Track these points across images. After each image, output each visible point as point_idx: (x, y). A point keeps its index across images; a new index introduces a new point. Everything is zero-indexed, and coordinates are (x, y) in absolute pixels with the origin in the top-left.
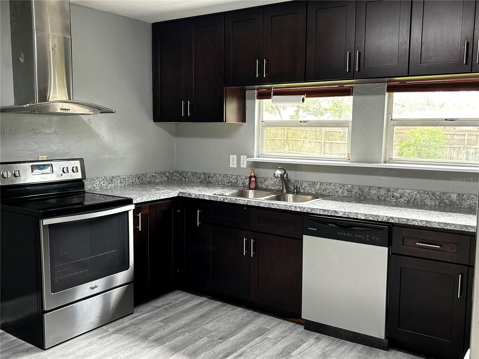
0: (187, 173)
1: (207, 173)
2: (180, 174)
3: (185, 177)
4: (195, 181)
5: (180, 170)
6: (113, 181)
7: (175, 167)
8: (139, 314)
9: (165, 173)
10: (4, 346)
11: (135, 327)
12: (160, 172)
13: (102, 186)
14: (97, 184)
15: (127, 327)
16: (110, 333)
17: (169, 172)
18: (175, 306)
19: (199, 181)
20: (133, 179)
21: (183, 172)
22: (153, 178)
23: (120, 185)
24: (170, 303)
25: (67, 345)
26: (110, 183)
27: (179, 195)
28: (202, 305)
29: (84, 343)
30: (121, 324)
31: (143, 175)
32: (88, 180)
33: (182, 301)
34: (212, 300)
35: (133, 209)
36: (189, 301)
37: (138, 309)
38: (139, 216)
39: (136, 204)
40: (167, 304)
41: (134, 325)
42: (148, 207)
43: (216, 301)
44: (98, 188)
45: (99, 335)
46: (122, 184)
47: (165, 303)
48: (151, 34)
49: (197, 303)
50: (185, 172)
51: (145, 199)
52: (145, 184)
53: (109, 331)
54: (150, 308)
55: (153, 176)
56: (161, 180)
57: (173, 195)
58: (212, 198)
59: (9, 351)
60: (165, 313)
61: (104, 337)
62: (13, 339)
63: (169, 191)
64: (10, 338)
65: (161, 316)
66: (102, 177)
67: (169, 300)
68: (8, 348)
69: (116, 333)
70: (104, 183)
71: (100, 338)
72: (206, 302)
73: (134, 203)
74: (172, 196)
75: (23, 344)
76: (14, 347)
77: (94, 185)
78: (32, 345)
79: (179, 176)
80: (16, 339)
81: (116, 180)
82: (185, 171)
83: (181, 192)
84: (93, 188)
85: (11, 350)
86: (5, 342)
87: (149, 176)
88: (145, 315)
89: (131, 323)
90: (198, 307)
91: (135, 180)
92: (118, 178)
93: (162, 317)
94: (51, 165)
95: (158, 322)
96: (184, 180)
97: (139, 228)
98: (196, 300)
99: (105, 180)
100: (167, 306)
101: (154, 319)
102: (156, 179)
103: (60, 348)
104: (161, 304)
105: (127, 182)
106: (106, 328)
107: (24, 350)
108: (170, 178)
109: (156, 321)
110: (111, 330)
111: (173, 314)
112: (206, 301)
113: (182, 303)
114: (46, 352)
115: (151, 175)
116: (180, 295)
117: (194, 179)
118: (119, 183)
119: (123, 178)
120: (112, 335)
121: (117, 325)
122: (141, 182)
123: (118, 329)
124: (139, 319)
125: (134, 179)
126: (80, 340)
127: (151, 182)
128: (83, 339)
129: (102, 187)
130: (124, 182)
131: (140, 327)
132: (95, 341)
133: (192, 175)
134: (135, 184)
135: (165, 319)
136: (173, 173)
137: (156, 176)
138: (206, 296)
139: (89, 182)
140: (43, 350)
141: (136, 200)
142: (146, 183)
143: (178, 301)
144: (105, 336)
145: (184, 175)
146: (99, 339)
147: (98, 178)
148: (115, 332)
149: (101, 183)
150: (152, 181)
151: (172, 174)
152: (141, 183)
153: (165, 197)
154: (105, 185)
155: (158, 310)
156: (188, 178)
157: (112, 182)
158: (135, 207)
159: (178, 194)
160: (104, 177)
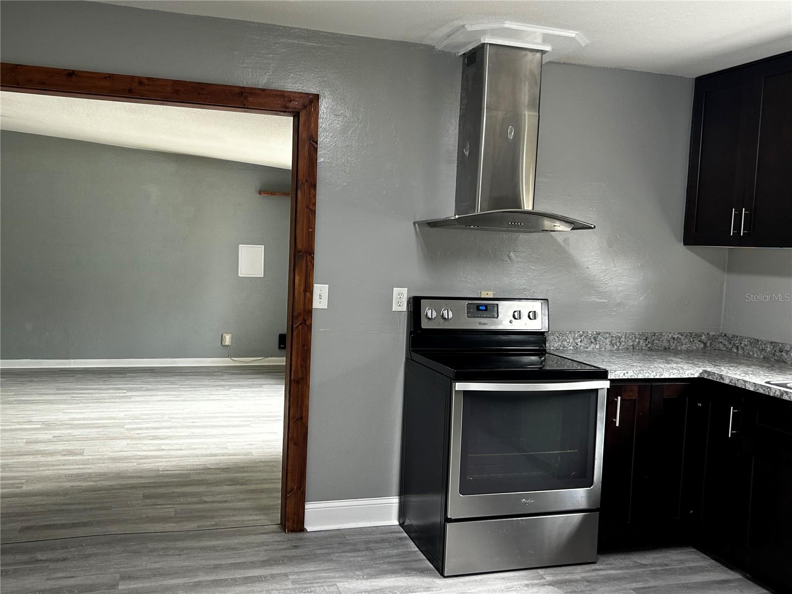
0: (742, 339)
1: (777, 343)
2: (729, 341)
3: (737, 347)
4: (755, 355)
5: (730, 333)
6: (598, 339)
7: (721, 327)
8: (605, 567)
9: (698, 336)
10: (399, 555)
11: (588, 586)
12: (690, 333)
13: (577, 346)
14: (569, 342)
15: (576, 581)
16: (545, 583)
17: (708, 334)
18: (673, 572)
19: (762, 356)
20: (635, 341)
21: (734, 336)
22: (674, 343)
23: (610, 347)
24: (666, 565)
25: (476, 581)
26: (592, 342)
27: (703, 376)
28: (726, 585)
29: (500, 585)
30: (569, 573)
31: (654, 335)
32: (555, 333)
33: (690, 568)
34: (751, 583)
35: (607, 389)
36: (705, 571)
37: (606, 559)
38: (617, 402)
39: (611, 381)
40: (660, 565)
41: (588, 581)
42: (636, 389)
43: (757, 586)
44: (571, 348)
45: (528, 580)
46: (613, 346)
47: (657, 561)
48: (692, 96)
49: (718, 579)
50: (737, 337)
51: (632, 374)
52: (657, 351)
53: (545, 579)
54: (627, 563)
55: (674, 338)
56: (689, 347)
57: (690, 375)
58: (760, 389)
59: (401, 564)
60: (649, 579)
61: (533, 585)
62: (413, 550)
63: (686, 367)
64: (411, 547)
65: (639, 581)
66: (579, 332)
67: (667, 559)
68: (401, 560)
69: (553, 586)
70: (581, 341)
71: (527, 585)
72: (736, 582)
73: (609, 378)
74: (688, 377)
75: (422, 560)
76: (409, 561)
77: (564, 343)
78: (432, 566)
79: (726, 343)
80: (415, 552)
81: (603, 339)
82: (739, 335)
83: (706, 371)
84: (562, 348)
85: (404, 564)
86: (402, 550)
87: (666, 337)
88: (612, 572)
89: (584, 577)
90: (716, 587)
91: (639, 342)
92: (607, 335)
93: (642, 583)
94: (496, 305)
95: (630, 589)
96: (735, 351)
97: (615, 422)
98: (718, 573)
99: (583, 336)
100: (659, 568)
101: (624, 583)
102: (680, 344)
103: (465, 581)
104: (649, 561)
105: (623, 343)
106: (543, 573)
107: (419, 568)
108: (708, 345)
109: (628, 586)
110: (549, 578)
111: (663, 584)
112: (738, 580)
113: (689, 570)
114: (445, 581)
115: (670, 336)
116: (693, 556)
117: (753, 351)
118: (609, 343)
119: (616, 337)
120: (547, 586)
121: (562, 573)
122: (649, 346)
123: (559, 580)
124: (601, 576)
125: (637, 340)
126: (496, 579)
127: (669, 348)
128: (501, 579)
129: (577, 348)
130: (618, 344)
131: (595, 588)
132: (517, 588)
133: (751, 345)
134: (639, 349)
135: (644, 588)
136: (716, 336)
137: (681, 339)
138: (740, 572)
139: (556, 338)
140: (442, 577)
141: (614, 374)
142: (659, 349)
143: (683, 566)
144: (536, 584)
145: (736, 342)
146: (525, 585)
147: (572, 333)
148: (551, 584)
149: (576, 341)
150: (671, 348)
151: (713, 339)
152: (649, 348)
153: (672, 376)
154: (583, 344)
155: (640, 570)
156: (743, 349)
157: (595, 340)
158: (610, 386)
159: (701, 374)
160: (583, 332)
